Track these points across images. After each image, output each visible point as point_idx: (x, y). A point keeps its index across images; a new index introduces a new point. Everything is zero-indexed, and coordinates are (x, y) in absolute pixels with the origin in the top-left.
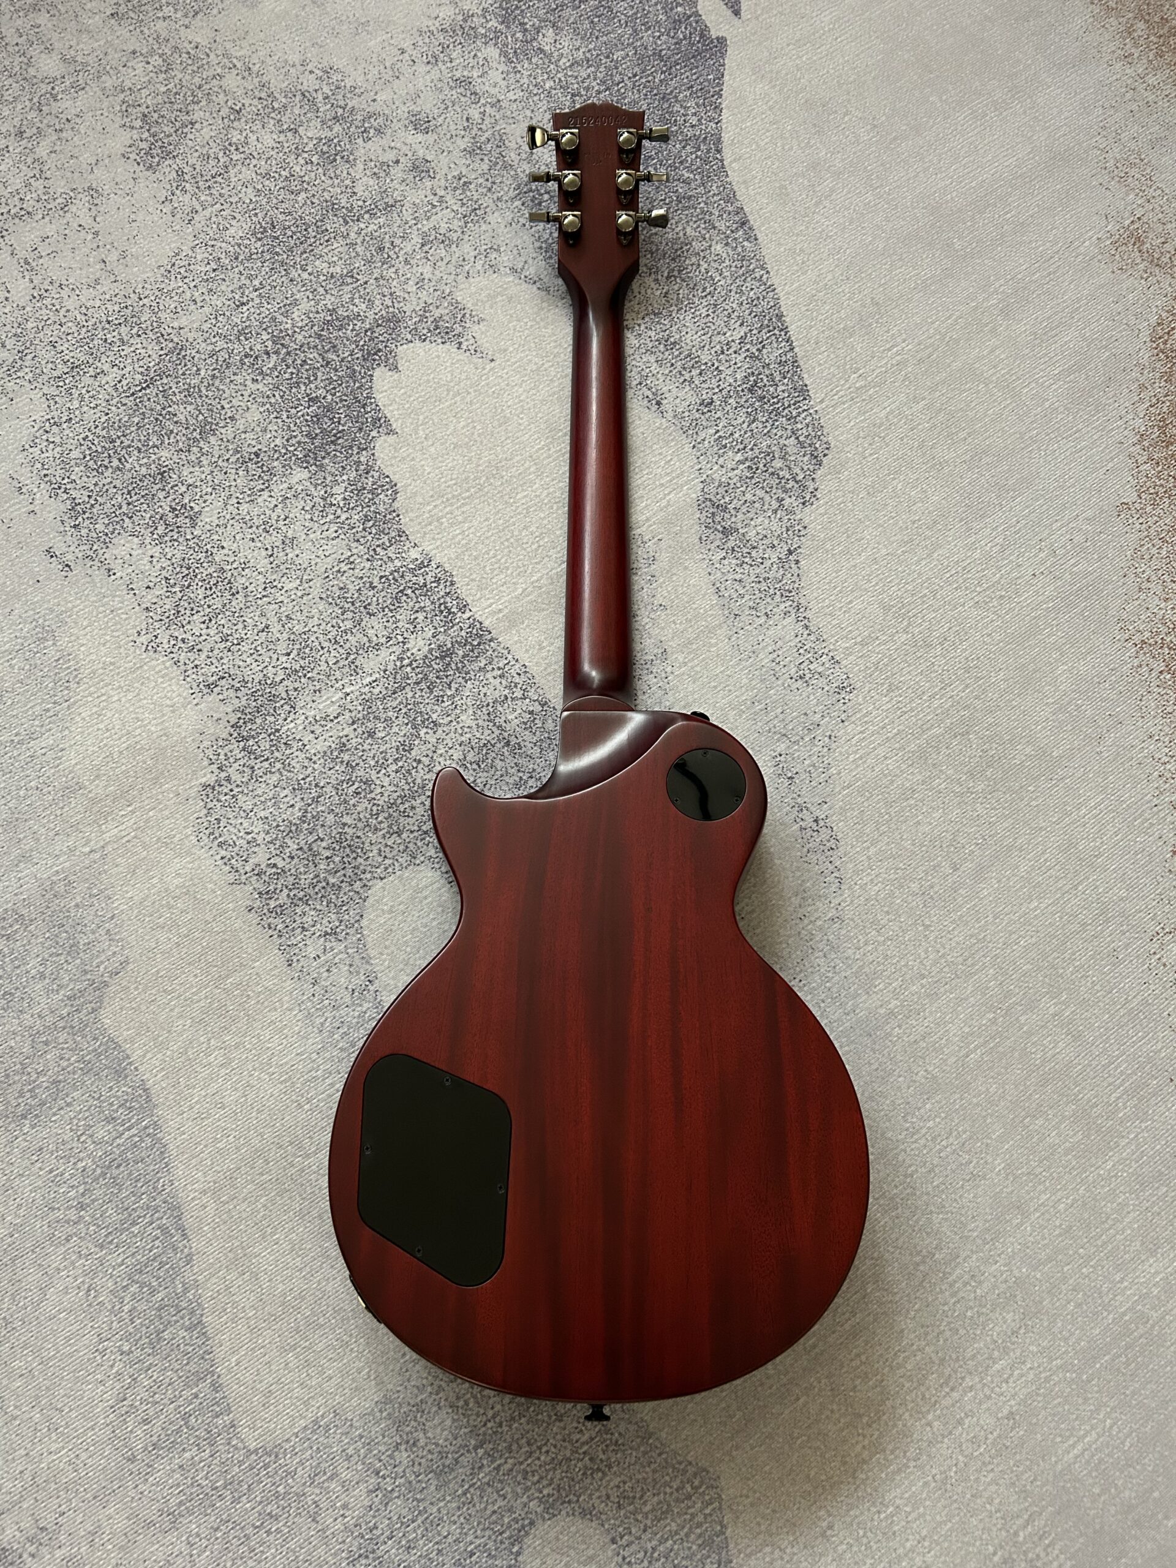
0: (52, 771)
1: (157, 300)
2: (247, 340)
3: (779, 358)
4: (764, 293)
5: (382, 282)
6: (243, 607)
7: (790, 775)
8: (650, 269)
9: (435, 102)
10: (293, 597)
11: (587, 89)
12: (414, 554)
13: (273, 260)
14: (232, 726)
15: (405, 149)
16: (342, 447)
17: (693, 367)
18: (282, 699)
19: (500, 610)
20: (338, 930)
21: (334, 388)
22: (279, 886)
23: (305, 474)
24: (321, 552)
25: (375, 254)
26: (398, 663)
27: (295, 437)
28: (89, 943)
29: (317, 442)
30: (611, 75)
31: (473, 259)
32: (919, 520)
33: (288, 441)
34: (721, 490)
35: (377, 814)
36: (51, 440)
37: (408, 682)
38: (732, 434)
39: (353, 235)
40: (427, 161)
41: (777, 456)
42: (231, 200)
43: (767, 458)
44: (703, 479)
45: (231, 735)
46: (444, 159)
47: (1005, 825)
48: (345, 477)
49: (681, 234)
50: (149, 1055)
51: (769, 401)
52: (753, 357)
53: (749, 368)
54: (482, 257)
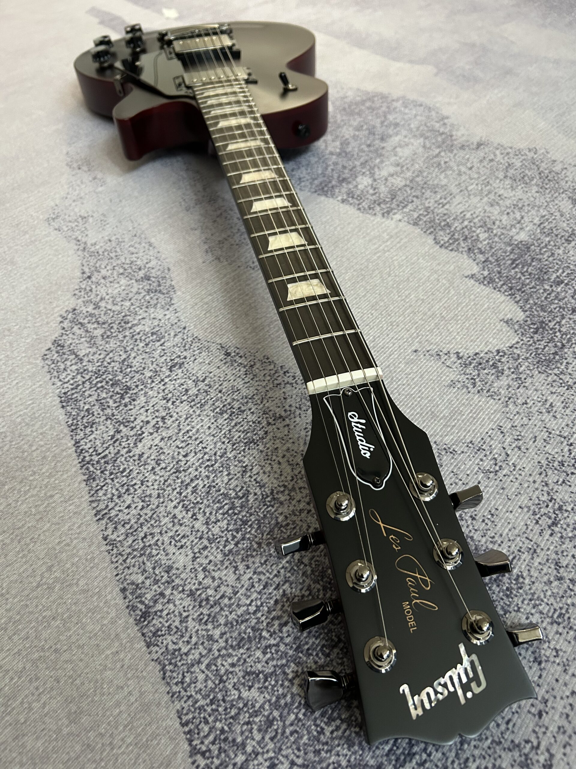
3: (94, 429)
4: (111, 505)
7: (96, 180)
12: (397, 217)
16: (504, 259)
17: (197, 395)
21: (549, 294)
27: (549, 257)
29: (527, 257)
31: (509, 451)
33: (553, 253)
38: (147, 345)
48: (485, 243)
51: (107, 382)
52: (125, 423)
53: (130, 410)
54: (500, 458)
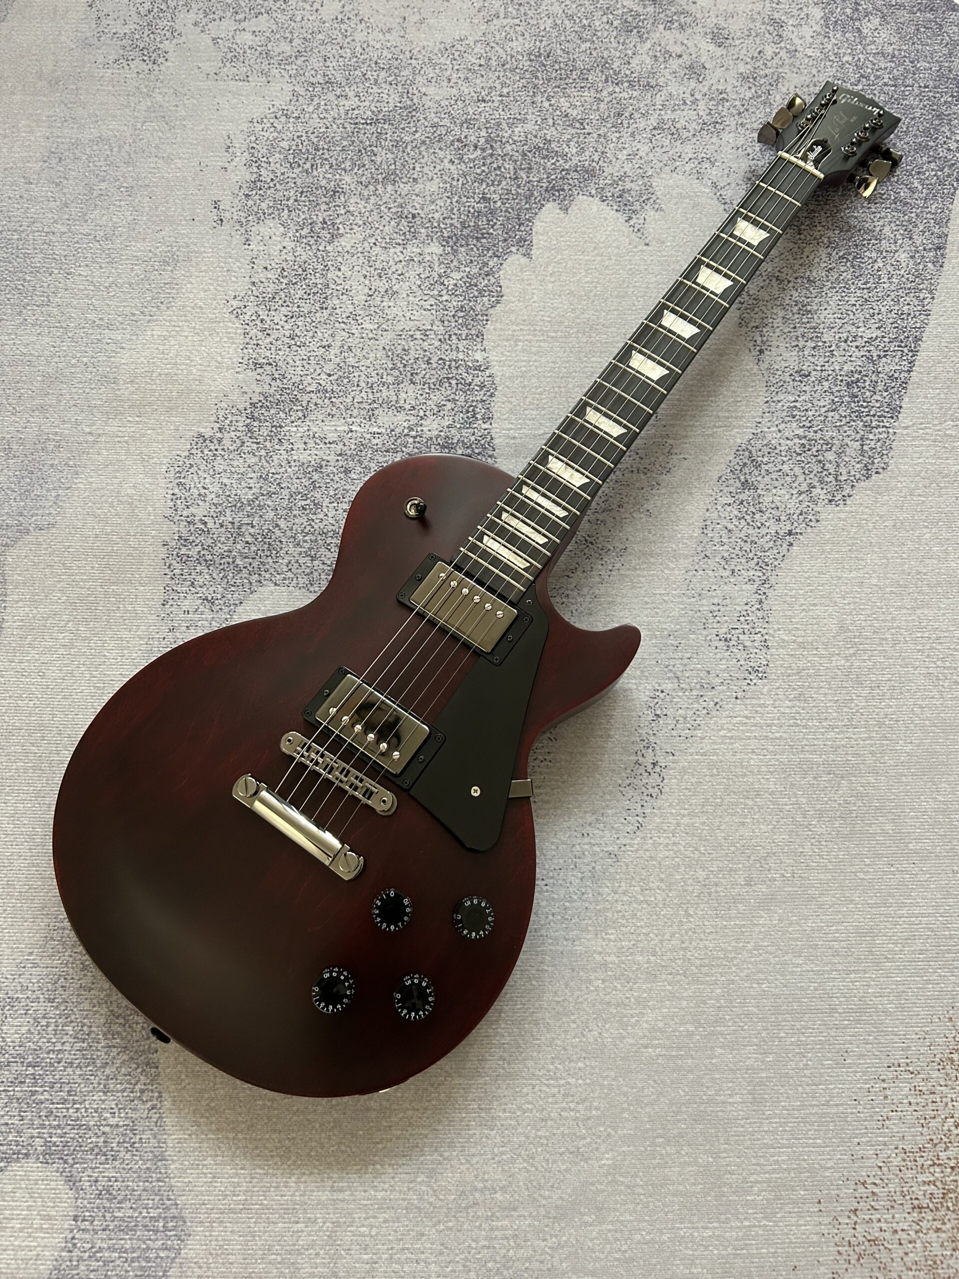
0: (105, 358)
2: (468, 128)
3: (892, 372)
4: (917, 313)
5: (602, 139)
6: (323, 320)
7: (658, 712)
8: (830, 243)
9: (742, 27)
10: (364, 335)
11: (877, 77)
12: (479, 356)
13: (529, 80)
14: (251, 404)
15: (692, 50)
16: (482, 246)
17: (811, 339)
18: (301, 405)
19: (514, 438)
20: (216, 602)
21: (508, 199)
22: (198, 541)
23: (440, 251)
24: (409, 314)
25: (612, 116)
26: (406, 431)
27: (452, 219)
28: (39, 496)
29: (465, 232)
30: (906, 77)
31: (687, 160)
32: (925, 574)
33: (444, 219)
34: (766, 450)
35: (308, 533)
36: (275, 125)
37: (404, 449)
38: (807, 410)
39: (605, 93)
40: (704, 67)
41: (833, 449)
42: (531, 21)
43: (824, 446)
44: (755, 432)
45: (245, 410)
46: (719, 72)
47: (822, 876)
48: (467, 269)
49: (878, 229)
50: (20, 605)
51: (858, 402)
52: (870, 359)
53: (860, 366)
54: (696, 162)
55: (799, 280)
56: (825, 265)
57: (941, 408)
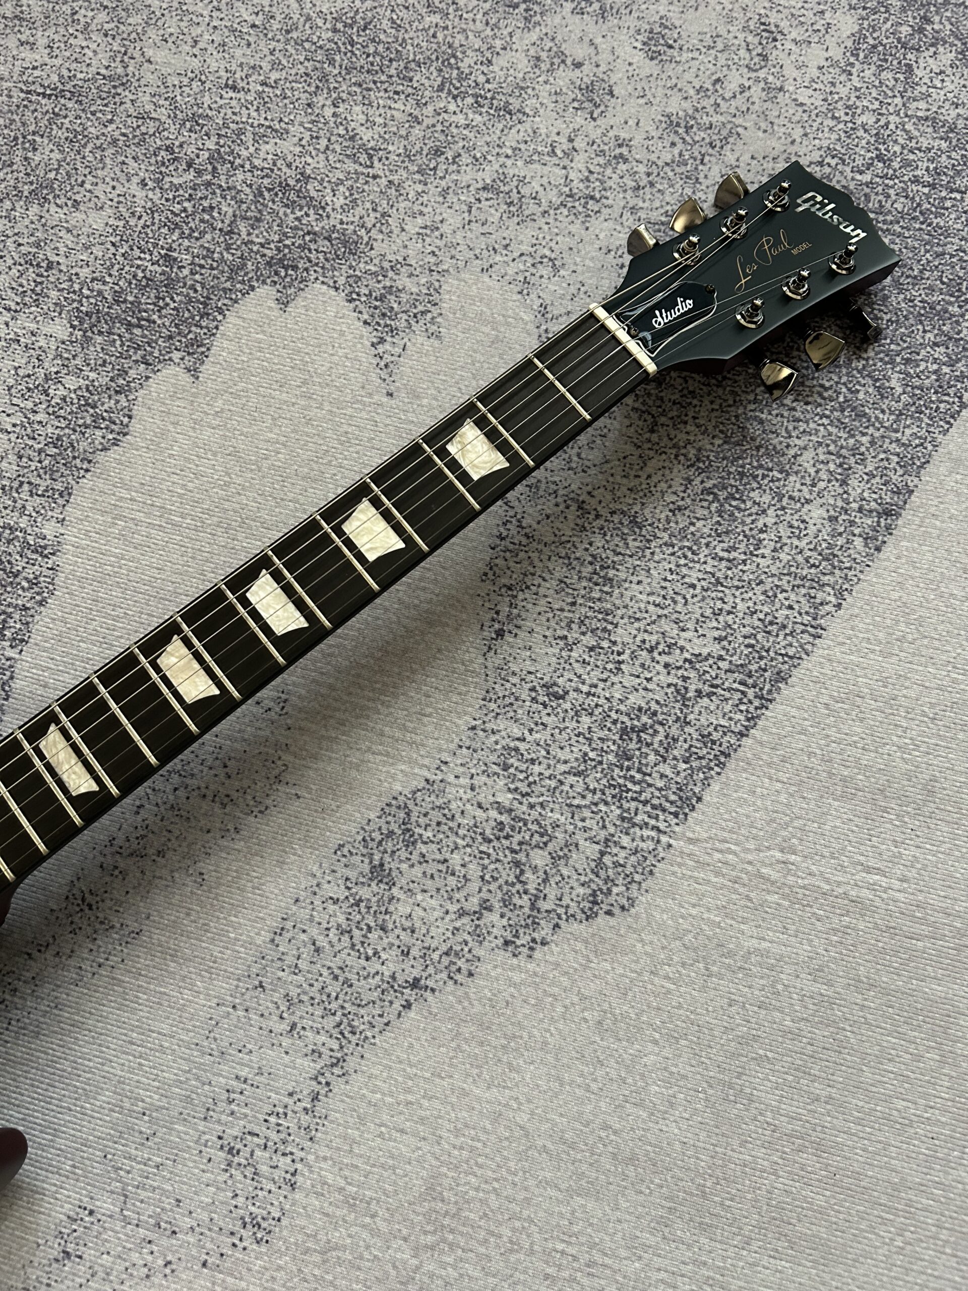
1: (166, 12)
2: (190, 131)
3: (711, 729)
4: (799, 628)
5: (392, 191)
7: (70, 1248)
8: (698, 460)
9: (705, 30)
11: (906, 164)
12: (49, 529)
13: (318, 65)
15: (605, 57)
16: (130, 340)
17: (594, 631)
21: (202, 267)
23: (63, 333)
25: (424, 153)
27: (105, 283)
29: (116, 310)
31: (516, 254)
32: (615, 1132)
33: (93, 280)
34: (436, 816)
38: (533, 761)
39: (430, 109)
40: (611, 94)
41: (550, 847)
44: (432, 777)
46: (633, 107)
48: (93, 375)
49: (792, 452)
51: (628, 769)
52: (681, 694)
53: (657, 702)
54: (530, 261)
55: (616, 518)
56: (674, 498)
57: (773, 820)
